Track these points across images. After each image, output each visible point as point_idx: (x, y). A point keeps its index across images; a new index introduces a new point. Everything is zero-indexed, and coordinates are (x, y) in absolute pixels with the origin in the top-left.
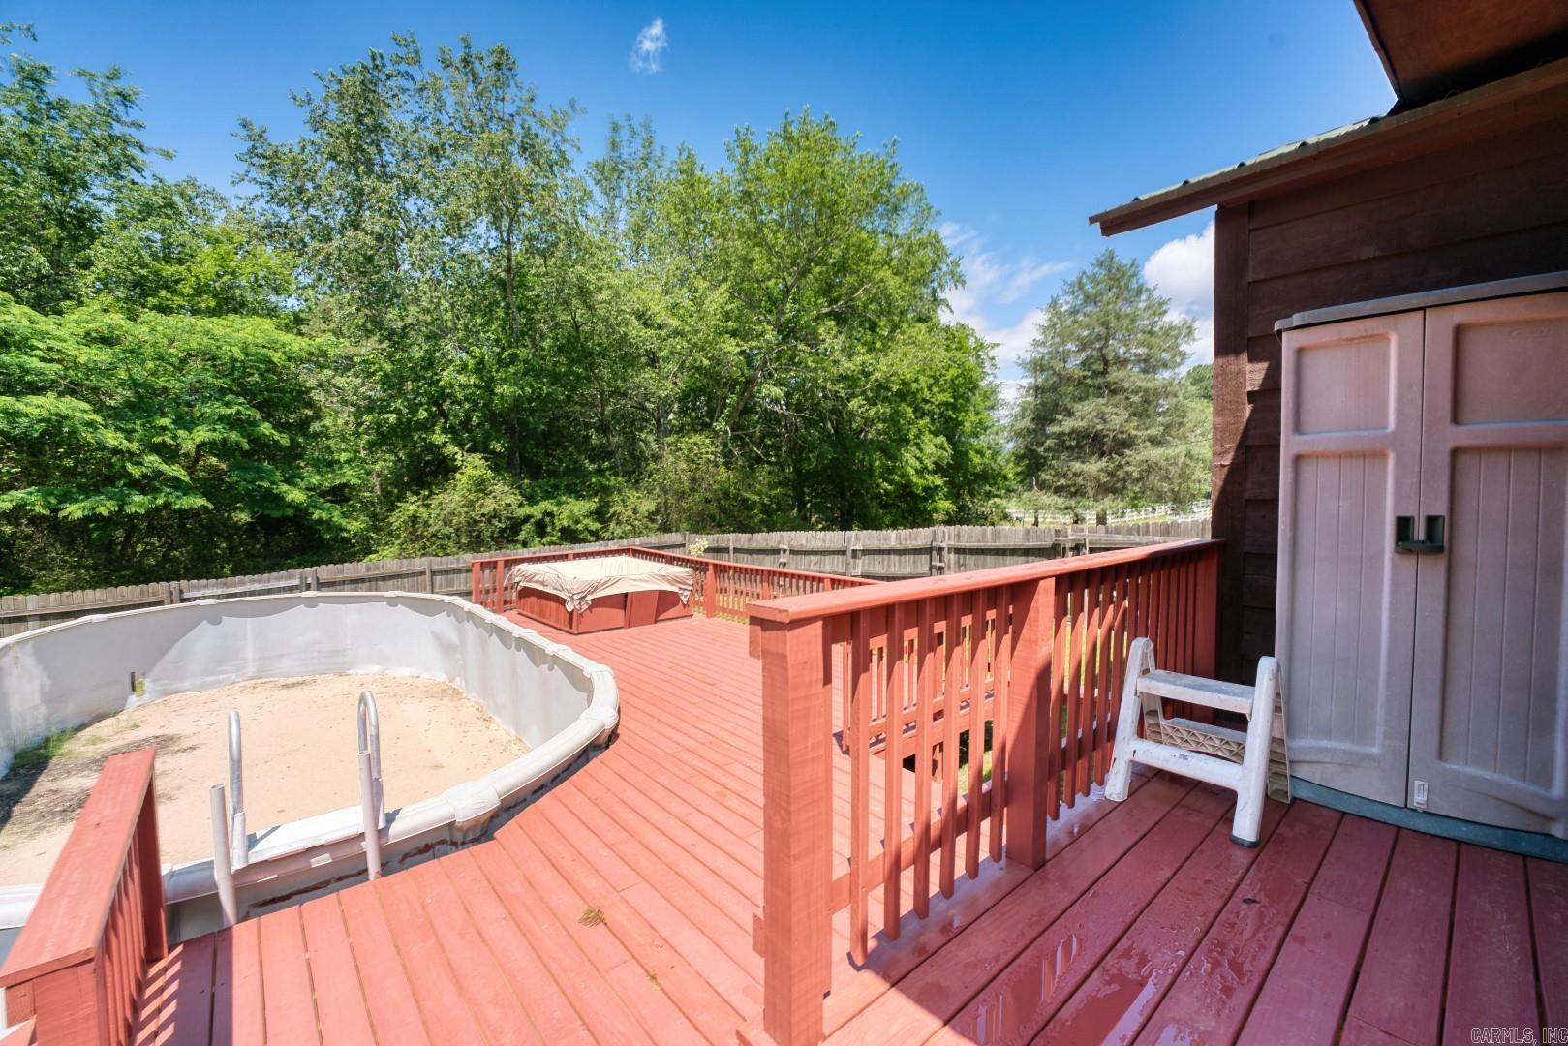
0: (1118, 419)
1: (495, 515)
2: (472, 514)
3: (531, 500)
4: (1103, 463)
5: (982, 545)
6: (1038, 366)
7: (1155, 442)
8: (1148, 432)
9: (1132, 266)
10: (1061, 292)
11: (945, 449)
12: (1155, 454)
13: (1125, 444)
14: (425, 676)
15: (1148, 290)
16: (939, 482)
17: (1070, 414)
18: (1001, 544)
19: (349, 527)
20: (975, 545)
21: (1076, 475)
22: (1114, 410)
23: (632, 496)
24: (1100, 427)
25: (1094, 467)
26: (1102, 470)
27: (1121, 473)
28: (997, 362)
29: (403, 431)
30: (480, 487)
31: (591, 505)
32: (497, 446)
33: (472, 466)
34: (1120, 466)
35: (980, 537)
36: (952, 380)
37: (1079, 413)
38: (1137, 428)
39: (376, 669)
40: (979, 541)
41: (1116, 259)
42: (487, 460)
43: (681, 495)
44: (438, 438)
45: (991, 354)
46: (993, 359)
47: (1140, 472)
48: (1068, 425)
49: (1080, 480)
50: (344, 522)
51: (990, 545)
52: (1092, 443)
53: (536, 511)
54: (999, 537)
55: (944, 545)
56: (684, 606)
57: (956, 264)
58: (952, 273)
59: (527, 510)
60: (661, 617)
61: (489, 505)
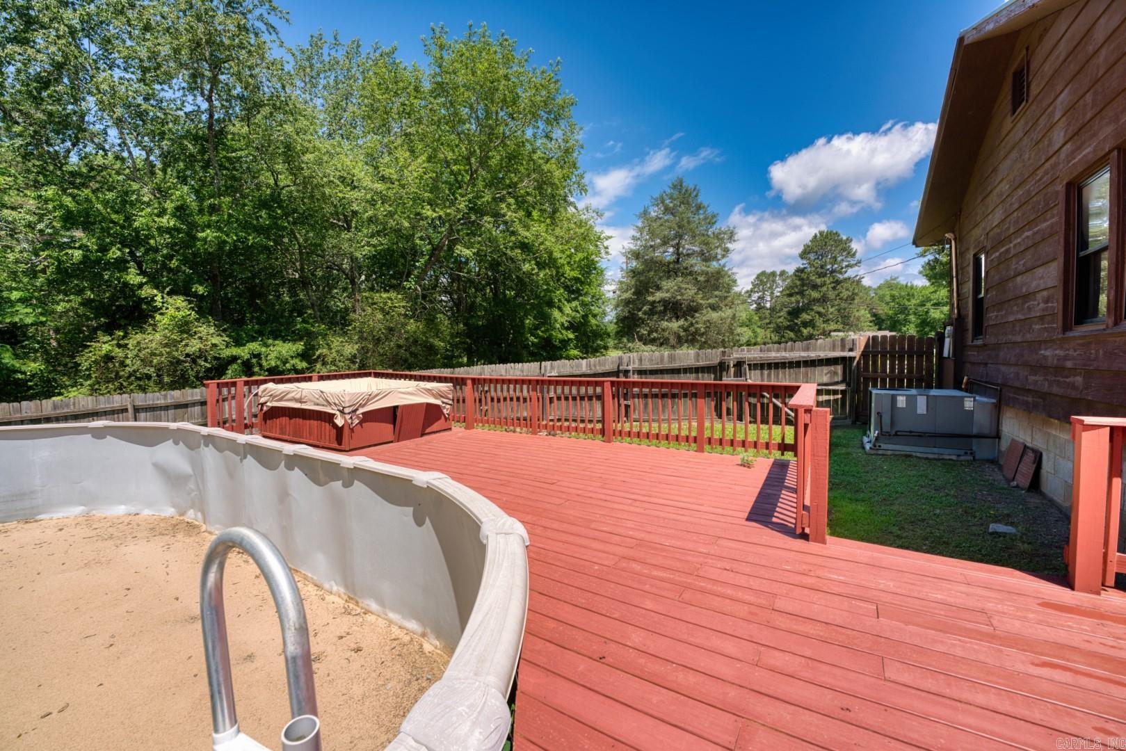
0: (690, 292)
1: (202, 354)
2: (176, 354)
3: (238, 343)
4: (681, 322)
5: (660, 366)
6: (636, 255)
7: (714, 308)
8: (710, 301)
9: (694, 190)
10: (650, 204)
11: (577, 311)
12: (714, 316)
13: (693, 310)
14: (147, 512)
15: (704, 207)
16: (571, 336)
17: (658, 288)
18: (676, 365)
19: (24, 368)
20: (655, 367)
21: (663, 330)
22: (687, 286)
23: (336, 341)
24: (679, 297)
25: (675, 325)
26: (679, 327)
27: (692, 329)
28: (610, 250)
29: (90, 267)
30: (184, 327)
31: (300, 346)
32: (201, 290)
33: (175, 308)
34: (692, 324)
35: (659, 361)
36: (580, 261)
37: (665, 288)
38: (702, 299)
39: (79, 510)
40: (658, 364)
41: (684, 184)
42: (190, 302)
43: (377, 341)
44: (133, 277)
45: (605, 245)
46: (607, 248)
47: (705, 328)
48: (659, 295)
49: (666, 334)
50: (17, 364)
51: (667, 365)
52: (674, 308)
53: (244, 352)
54: (675, 360)
55: (630, 368)
56: (446, 419)
57: (582, 177)
58: (579, 184)
59: (235, 351)
60: (427, 431)
61: (194, 346)
